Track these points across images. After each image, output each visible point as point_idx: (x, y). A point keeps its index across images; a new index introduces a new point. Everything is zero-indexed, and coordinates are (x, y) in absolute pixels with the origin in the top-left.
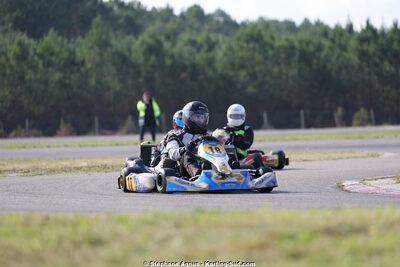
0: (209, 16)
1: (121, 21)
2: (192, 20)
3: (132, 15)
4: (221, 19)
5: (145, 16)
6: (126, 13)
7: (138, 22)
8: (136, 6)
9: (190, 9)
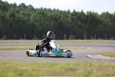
0: (27, 6)
1: (2, 7)
2: (22, 7)
3: (5, 5)
4: (30, 8)
5: (8, 6)
6: (3, 5)
7: (7, 7)
8: (6, 3)
9: (21, 4)
